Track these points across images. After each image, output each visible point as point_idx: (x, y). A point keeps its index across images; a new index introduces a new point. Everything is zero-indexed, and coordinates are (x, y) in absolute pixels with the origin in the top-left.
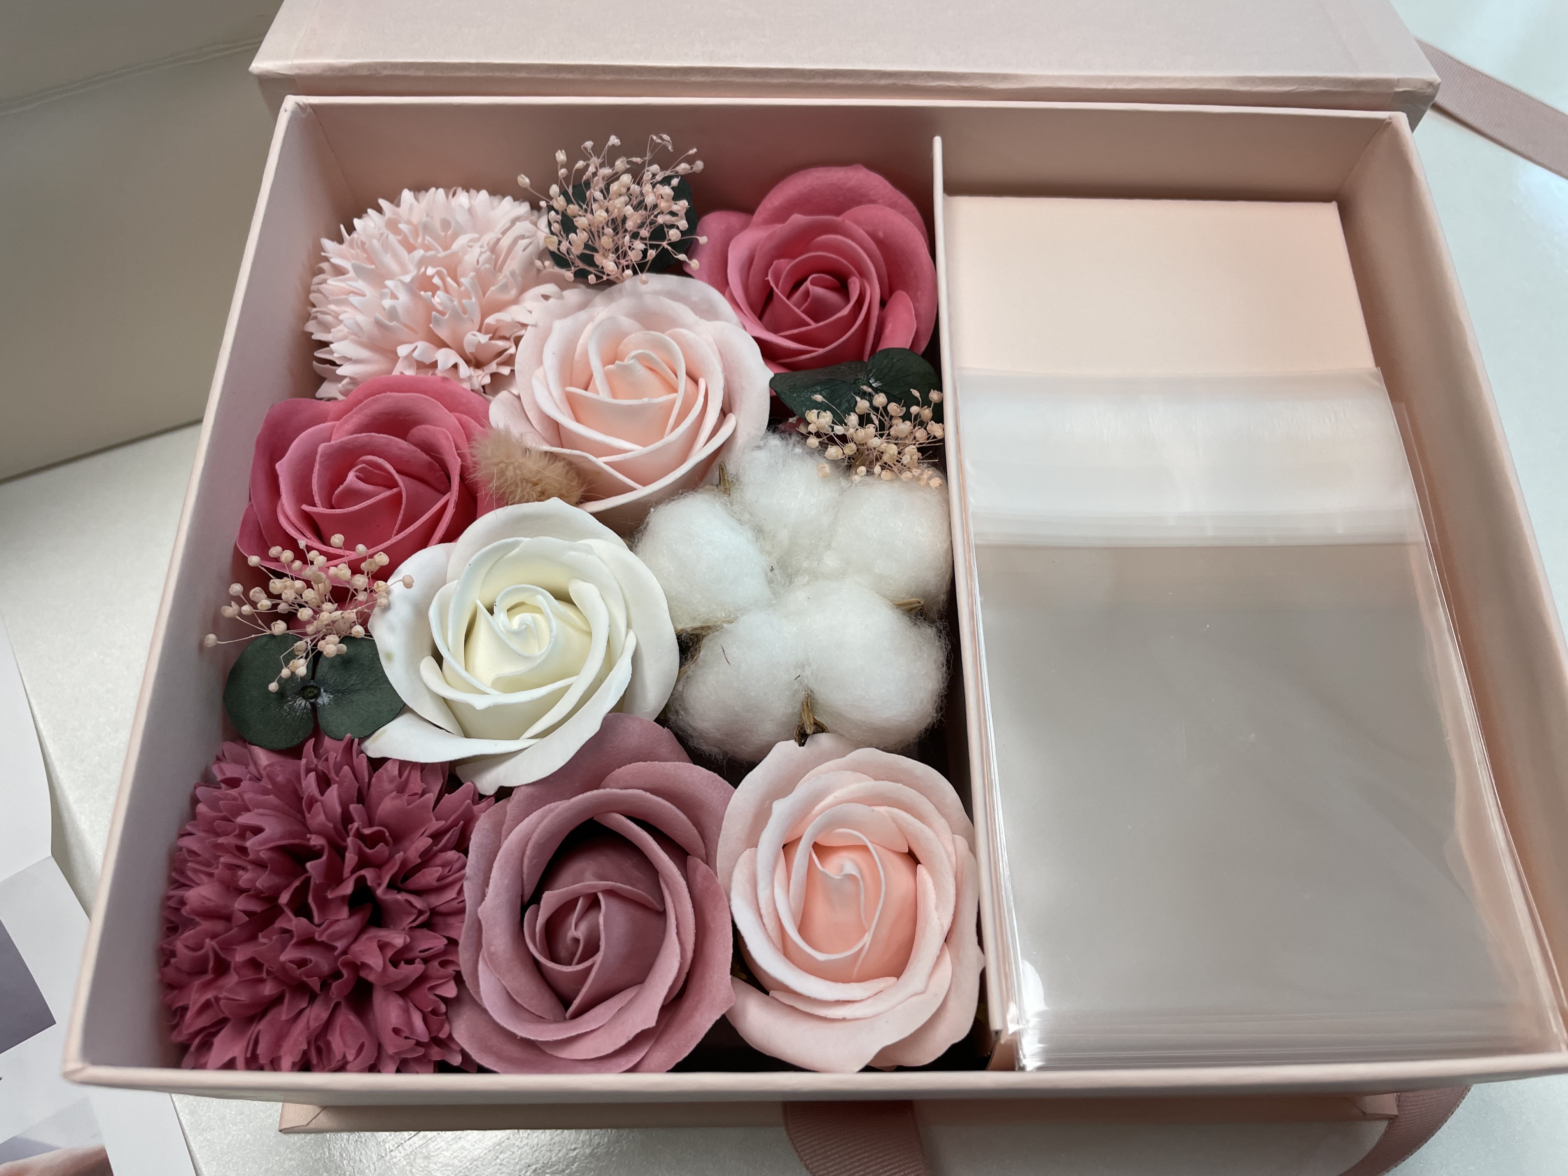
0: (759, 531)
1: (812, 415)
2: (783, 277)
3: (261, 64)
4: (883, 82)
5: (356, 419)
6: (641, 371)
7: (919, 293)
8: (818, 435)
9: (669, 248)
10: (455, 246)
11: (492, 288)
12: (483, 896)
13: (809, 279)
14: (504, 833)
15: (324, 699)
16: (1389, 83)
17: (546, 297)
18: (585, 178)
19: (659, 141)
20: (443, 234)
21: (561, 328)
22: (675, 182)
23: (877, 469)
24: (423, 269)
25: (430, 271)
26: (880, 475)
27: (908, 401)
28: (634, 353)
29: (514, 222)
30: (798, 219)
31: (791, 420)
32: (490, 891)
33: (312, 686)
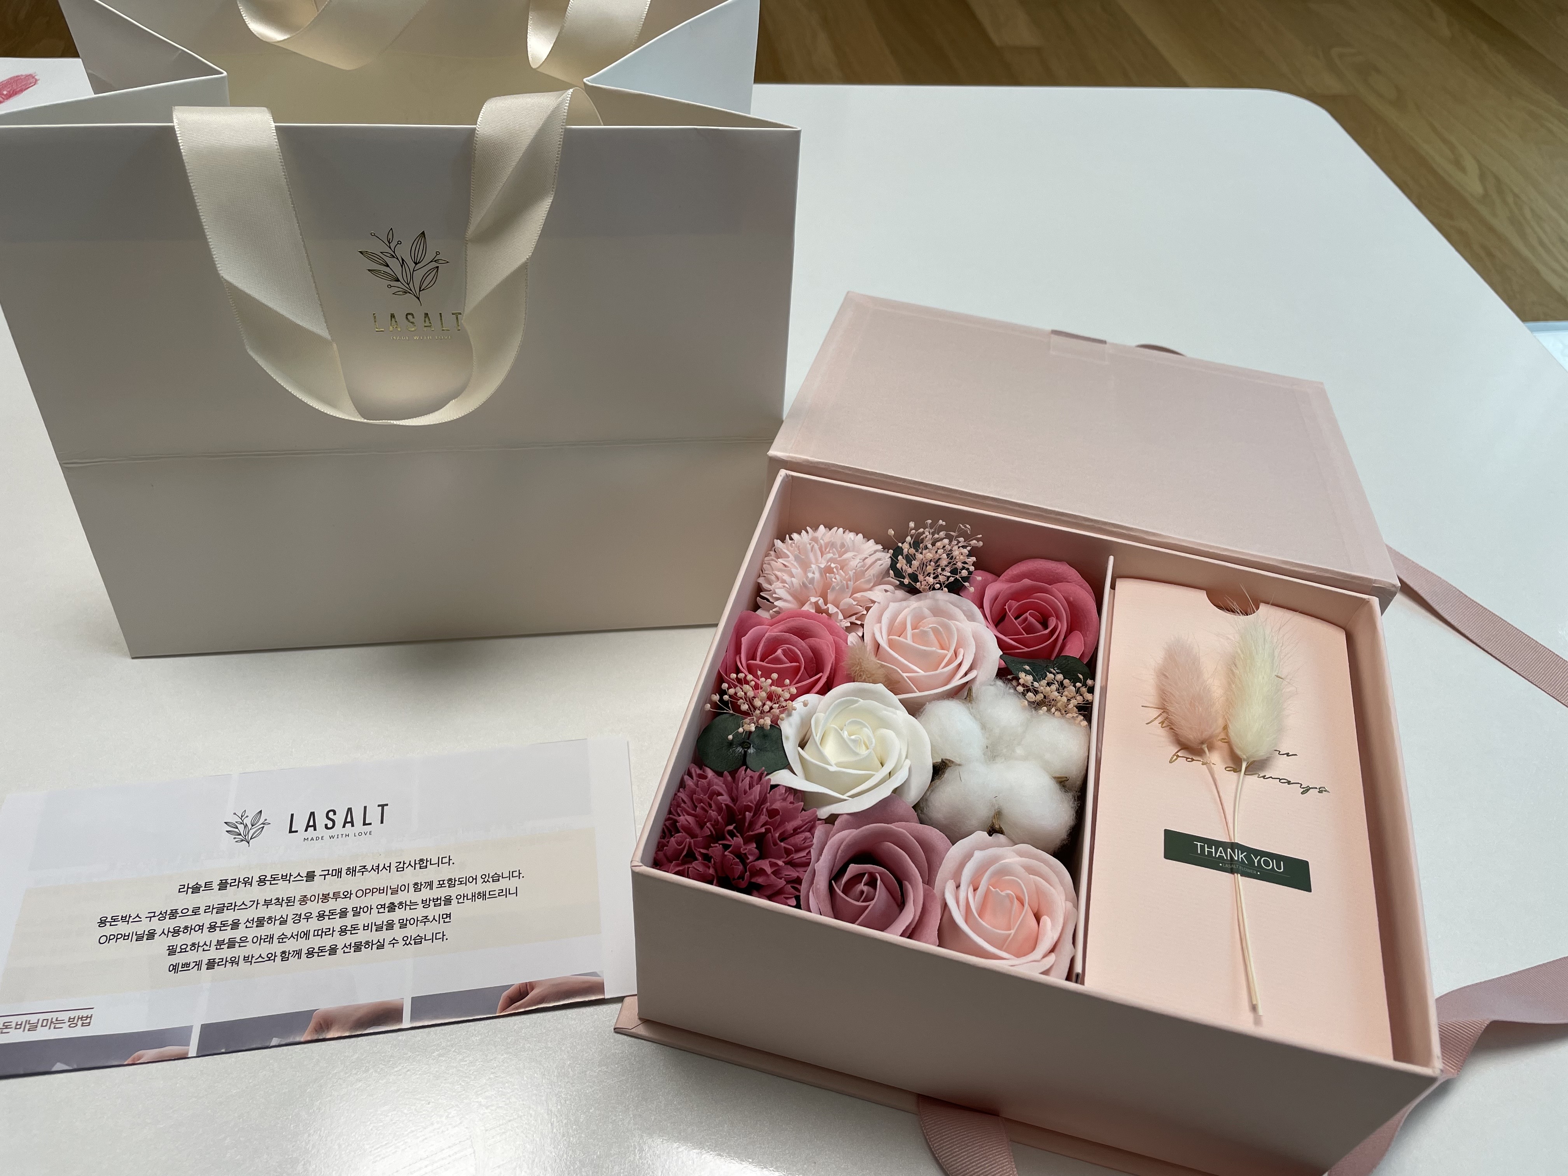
0: (983, 727)
1: (1022, 675)
2: (1014, 608)
3: (773, 452)
4: (1087, 523)
5: (781, 626)
6: (932, 636)
7: (1088, 633)
8: (1023, 686)
9: (960, 579)
10: (845, 556)
11: (862, 580)
12: (818, 860)
13: (1029, 612)
14: (830, 835)
15: (751, 751)
16: (1370, 580)
17: (886, 591)
18: (922, 537)
19: (963, 528)
20: (840, 549)
21: (893, 606)
22: (969, 548)
23: (1053, 710)
24: (829, 563)
25: (833, 565)
26: (1054, 713)
27: (1074, 680)
28: (931, 626)
29: (875, 552)
30: (1027, 582)
31: (1009, 677)
32: (822, 858)
33: (748, 742)
